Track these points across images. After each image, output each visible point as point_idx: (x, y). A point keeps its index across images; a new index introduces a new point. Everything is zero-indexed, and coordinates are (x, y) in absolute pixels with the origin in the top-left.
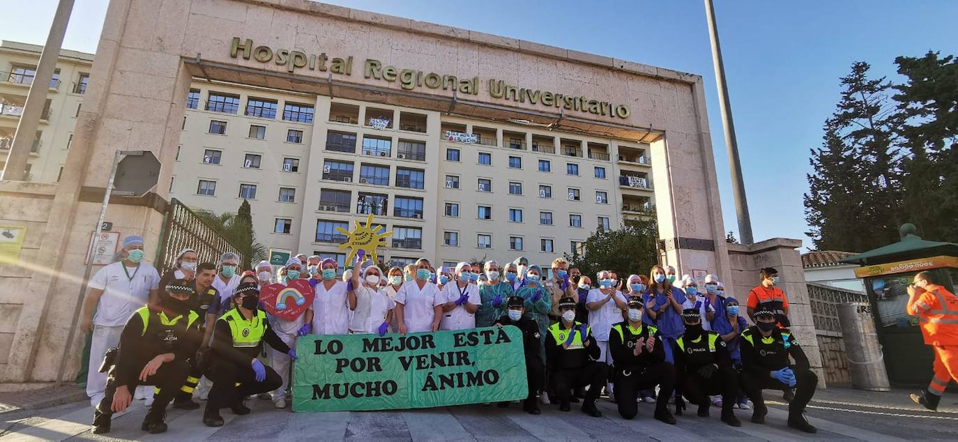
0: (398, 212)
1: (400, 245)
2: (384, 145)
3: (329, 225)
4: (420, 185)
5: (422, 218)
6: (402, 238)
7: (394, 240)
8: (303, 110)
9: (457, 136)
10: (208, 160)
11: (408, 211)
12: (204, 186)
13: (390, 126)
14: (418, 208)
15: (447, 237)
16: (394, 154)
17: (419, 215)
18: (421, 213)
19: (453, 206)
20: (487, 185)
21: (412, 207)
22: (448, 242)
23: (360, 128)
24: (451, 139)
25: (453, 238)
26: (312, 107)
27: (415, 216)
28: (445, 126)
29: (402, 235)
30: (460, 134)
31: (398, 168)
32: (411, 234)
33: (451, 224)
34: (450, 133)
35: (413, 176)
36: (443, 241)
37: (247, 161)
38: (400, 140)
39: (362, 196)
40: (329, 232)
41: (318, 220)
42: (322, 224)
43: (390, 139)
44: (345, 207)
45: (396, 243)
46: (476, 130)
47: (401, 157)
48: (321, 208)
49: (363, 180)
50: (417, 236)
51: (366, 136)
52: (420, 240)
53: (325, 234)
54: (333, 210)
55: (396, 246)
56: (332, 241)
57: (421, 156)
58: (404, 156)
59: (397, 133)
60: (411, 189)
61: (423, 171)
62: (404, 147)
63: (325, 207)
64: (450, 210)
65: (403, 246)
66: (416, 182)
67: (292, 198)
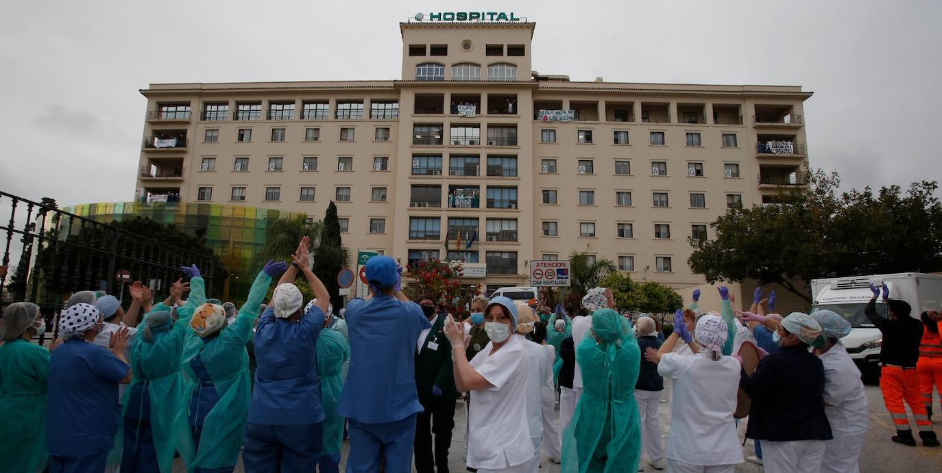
0: (490, 204)
1: (494, 238)
2: (473, 133)
3: (422, 222)
4: (514, 172)
5: (516, 208)
6: (497, 230)
7: (488, 234)
8: (389, 106)
9: (552, 115)
10: (306, 167)
11: (502, 201)
12: (305, 192)
13: (478, 111)
14: (513, 198)
15: (546, 229)
16: (484, 142)
17: (513, 206)
18: (516, 202)
19: (550, 193)
20: (588, 165)
21: (506, 197)
22: (546, 232)
23: (446, 118)
24: (545, 118)
25: (552, 227)
26: (397, 102)
27: (510, 207)
28: (538, 106)
29: (497, 228)
30: (555, 111)
31: (489, 156)
32: (506, 227)
33: (549, 212)
34: (543, 112)
35: (506, 164)
36: (541, 232)
37: (340, 164)
38: (490, 126)
39: (452, 189)
40: (421, 228)
41: (411, 218)
42: (415, 222)
43: (477, 126)
44: (436, 202)
45: (490, 236)
46: (573, 106)
47: (491, 143)
48: (412, 205)
49: (452, 172)
50: (513, 228)
51: (453, 125)
52: (516, 232)
53: (418, 232)
54: (424, 206)
55: (491, 239)
56: (426, 238)
57: (513, 141)
58: (494, 143)
59: (485, 118)
60: (504, 178)
61: (515, 157)
62: (494, 133)
63: (416, 204)
64: (548, 197)
65: (498, 240)
66: (510, 170)
67: (384, 197)
